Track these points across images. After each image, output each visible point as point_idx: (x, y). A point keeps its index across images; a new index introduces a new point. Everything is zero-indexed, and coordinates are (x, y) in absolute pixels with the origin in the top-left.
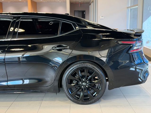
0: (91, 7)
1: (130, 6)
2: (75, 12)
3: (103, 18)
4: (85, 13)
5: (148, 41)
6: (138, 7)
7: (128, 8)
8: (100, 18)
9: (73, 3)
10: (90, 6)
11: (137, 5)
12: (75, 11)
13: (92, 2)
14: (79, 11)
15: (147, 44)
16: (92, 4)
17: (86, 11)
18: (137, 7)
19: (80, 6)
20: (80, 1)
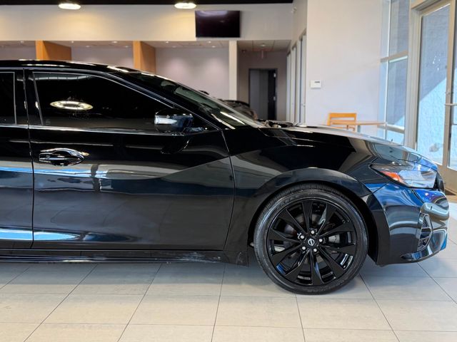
0: (291, 59)
1: (388, 56)
2: (251, 72)
3: (318, 85)
4: (275, 75)
5: (435, 145)
6: (407, 59)
7: (383, 60)
8: (312, 86)
9: (246, 51)
10: (289, 58)
11: (406, 54)
12: (250, 70)
13: (293, 48)
14: (261, 71)
15: (432, 153)
16: (293, 53)
17: (279, 71)
18: (406, 57)
19: (262, 56)
20: (263, 45)
